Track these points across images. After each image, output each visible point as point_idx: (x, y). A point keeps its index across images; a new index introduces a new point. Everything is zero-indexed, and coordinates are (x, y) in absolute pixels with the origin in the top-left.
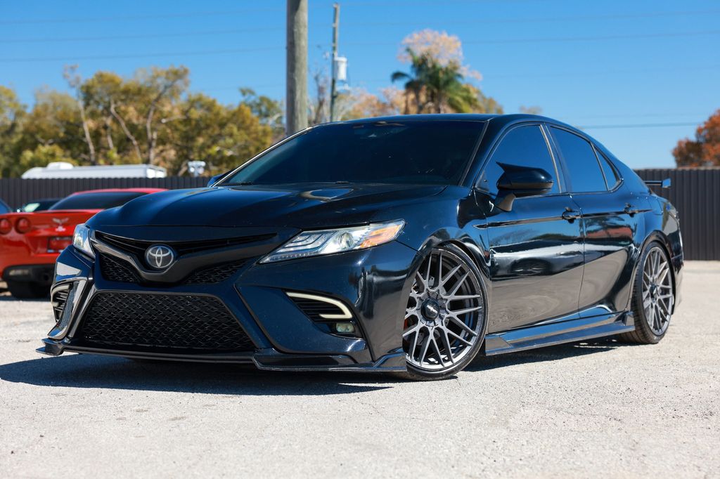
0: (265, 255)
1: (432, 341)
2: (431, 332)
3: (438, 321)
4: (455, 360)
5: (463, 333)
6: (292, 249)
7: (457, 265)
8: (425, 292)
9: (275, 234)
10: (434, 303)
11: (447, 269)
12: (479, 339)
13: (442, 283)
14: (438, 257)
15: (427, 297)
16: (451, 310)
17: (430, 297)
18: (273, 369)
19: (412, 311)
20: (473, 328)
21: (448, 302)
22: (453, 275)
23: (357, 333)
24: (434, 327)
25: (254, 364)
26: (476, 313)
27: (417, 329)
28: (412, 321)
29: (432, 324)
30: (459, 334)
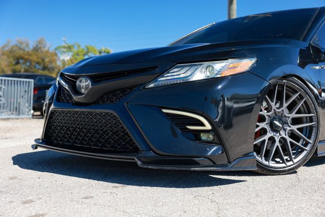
0: (150, 82)
1: (277, 147)
2: (277, 140)
3: (282, 133)
4: (295, 161)
5: (301, 141)
6: (169, 78)
7: (297, 92)
8: (273, 111)
9: (157, 67)
10: (280, 120)
11: (289, 95)
12: (314, 145)
13: (285, 105)
14: (282, 86)
15: (274, 115)
16: (292, 124)
17: (276, 115)
18: (150, 167)
19: (262, 125)
20: (309, 137)
21: (290, 119)
22: (294, 100)
23: (216, 140)
24: (280, 137)
25: (136, 163)
26: (311, 128)
27: (266, 137)
28: (263, 132)
29: (278, 134)
30: (298, 142)
